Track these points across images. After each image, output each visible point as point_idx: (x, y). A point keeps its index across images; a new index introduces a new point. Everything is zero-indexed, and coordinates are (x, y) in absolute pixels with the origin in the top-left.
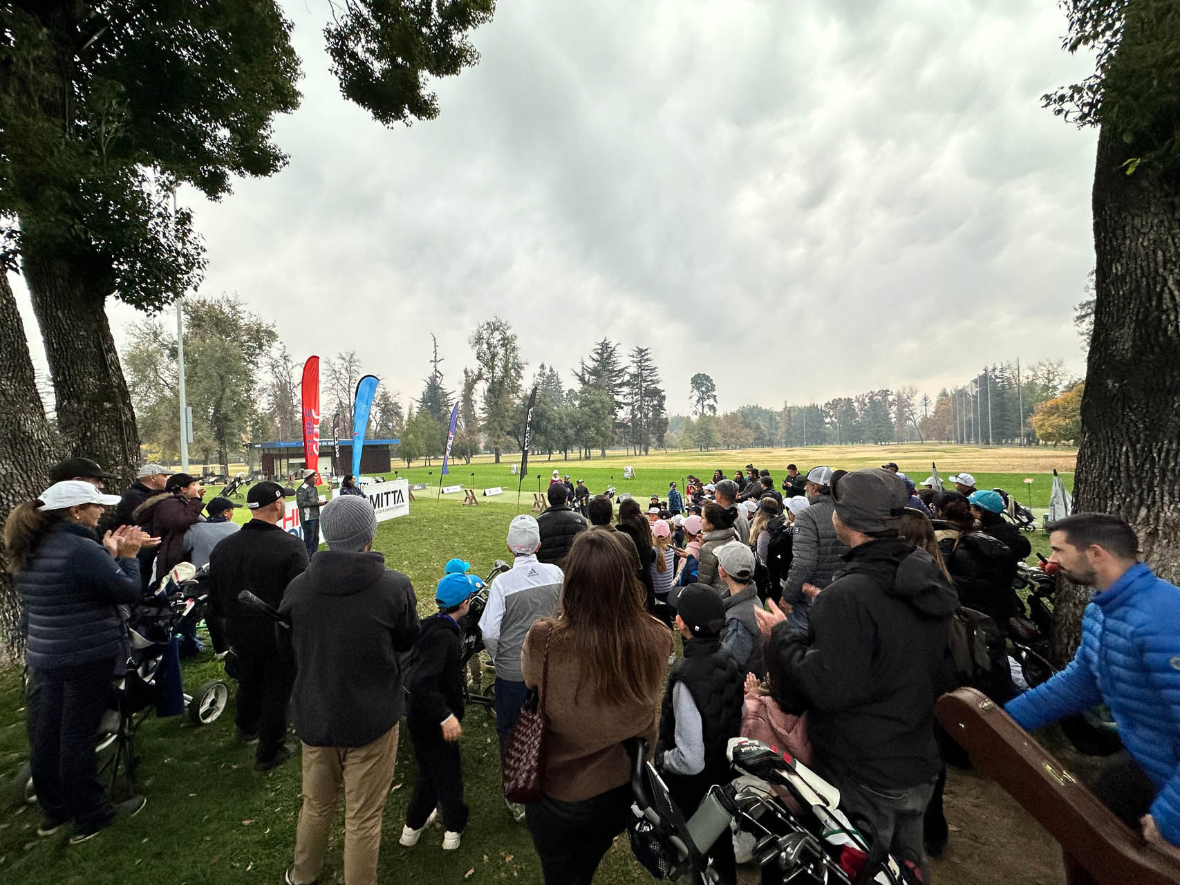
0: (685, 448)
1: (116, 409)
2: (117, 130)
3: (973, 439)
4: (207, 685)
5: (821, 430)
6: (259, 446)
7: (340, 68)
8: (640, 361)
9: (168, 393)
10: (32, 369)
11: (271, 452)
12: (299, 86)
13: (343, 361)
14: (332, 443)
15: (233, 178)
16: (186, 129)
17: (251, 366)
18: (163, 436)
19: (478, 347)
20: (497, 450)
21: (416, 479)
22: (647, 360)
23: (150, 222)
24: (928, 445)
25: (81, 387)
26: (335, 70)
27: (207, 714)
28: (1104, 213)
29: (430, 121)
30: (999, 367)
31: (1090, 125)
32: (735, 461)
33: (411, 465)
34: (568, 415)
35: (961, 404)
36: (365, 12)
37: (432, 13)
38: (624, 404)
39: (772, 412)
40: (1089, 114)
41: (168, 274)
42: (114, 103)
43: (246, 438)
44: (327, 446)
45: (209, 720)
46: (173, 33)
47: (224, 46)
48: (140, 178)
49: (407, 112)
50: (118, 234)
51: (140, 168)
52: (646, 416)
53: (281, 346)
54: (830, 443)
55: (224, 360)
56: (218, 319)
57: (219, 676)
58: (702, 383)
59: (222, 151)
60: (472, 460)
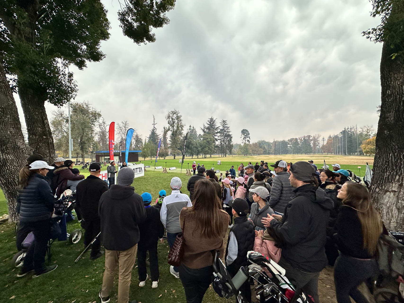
0: (239, 155)
1: (47, 138)
2: (49, 46)
3: (340, 153)
4: (75, 230)
5: (287, 149)
6: (95, 152)
7: (123, 25)
8: (224, 125)
9: (65, 134)
10: (20, 125)
11: (99, 154)
12: (109, 31)
13: (123, 124)
14: (119, 152)
15: (87, 62)
16: (72, 46)
17: (93, 125)
18: (63, 149)
19: (168, 119)
20: (174, 154)
21: (147, 164)
22: (226, 124)
23: (59, 77)
24: (325, 154)
25: (36, 131)
26: (121, 26)
27: (75, 240)
28: (384, 73)
29: (153, 43)
30: (350, 128)
31: (379, 42)
32: (257, 159)
33: (145, 159)
34: (199, 143)
35: (336, 140)
36: (132, 6)
37: (154, 7)
38: (218, 139)
39: (269, 143)
40: (379, 38)
41: (65, 94)
42: (48, 37)
43: (91, 149)
44: (117, 153)
45: (75, 242)
46: (68, 14)
47: (85, 18)
48: (56, 62)
49: (145, 40)
50: (49, 81)
51: (57, 59)
52: (226, 143)
53: (103, 119)
54: (289, 154)
55: (83, 123)
56: (82, 110)
57: (79, 228)
58: (245, 132)
59: (84, 53)
60: (166, 158)
